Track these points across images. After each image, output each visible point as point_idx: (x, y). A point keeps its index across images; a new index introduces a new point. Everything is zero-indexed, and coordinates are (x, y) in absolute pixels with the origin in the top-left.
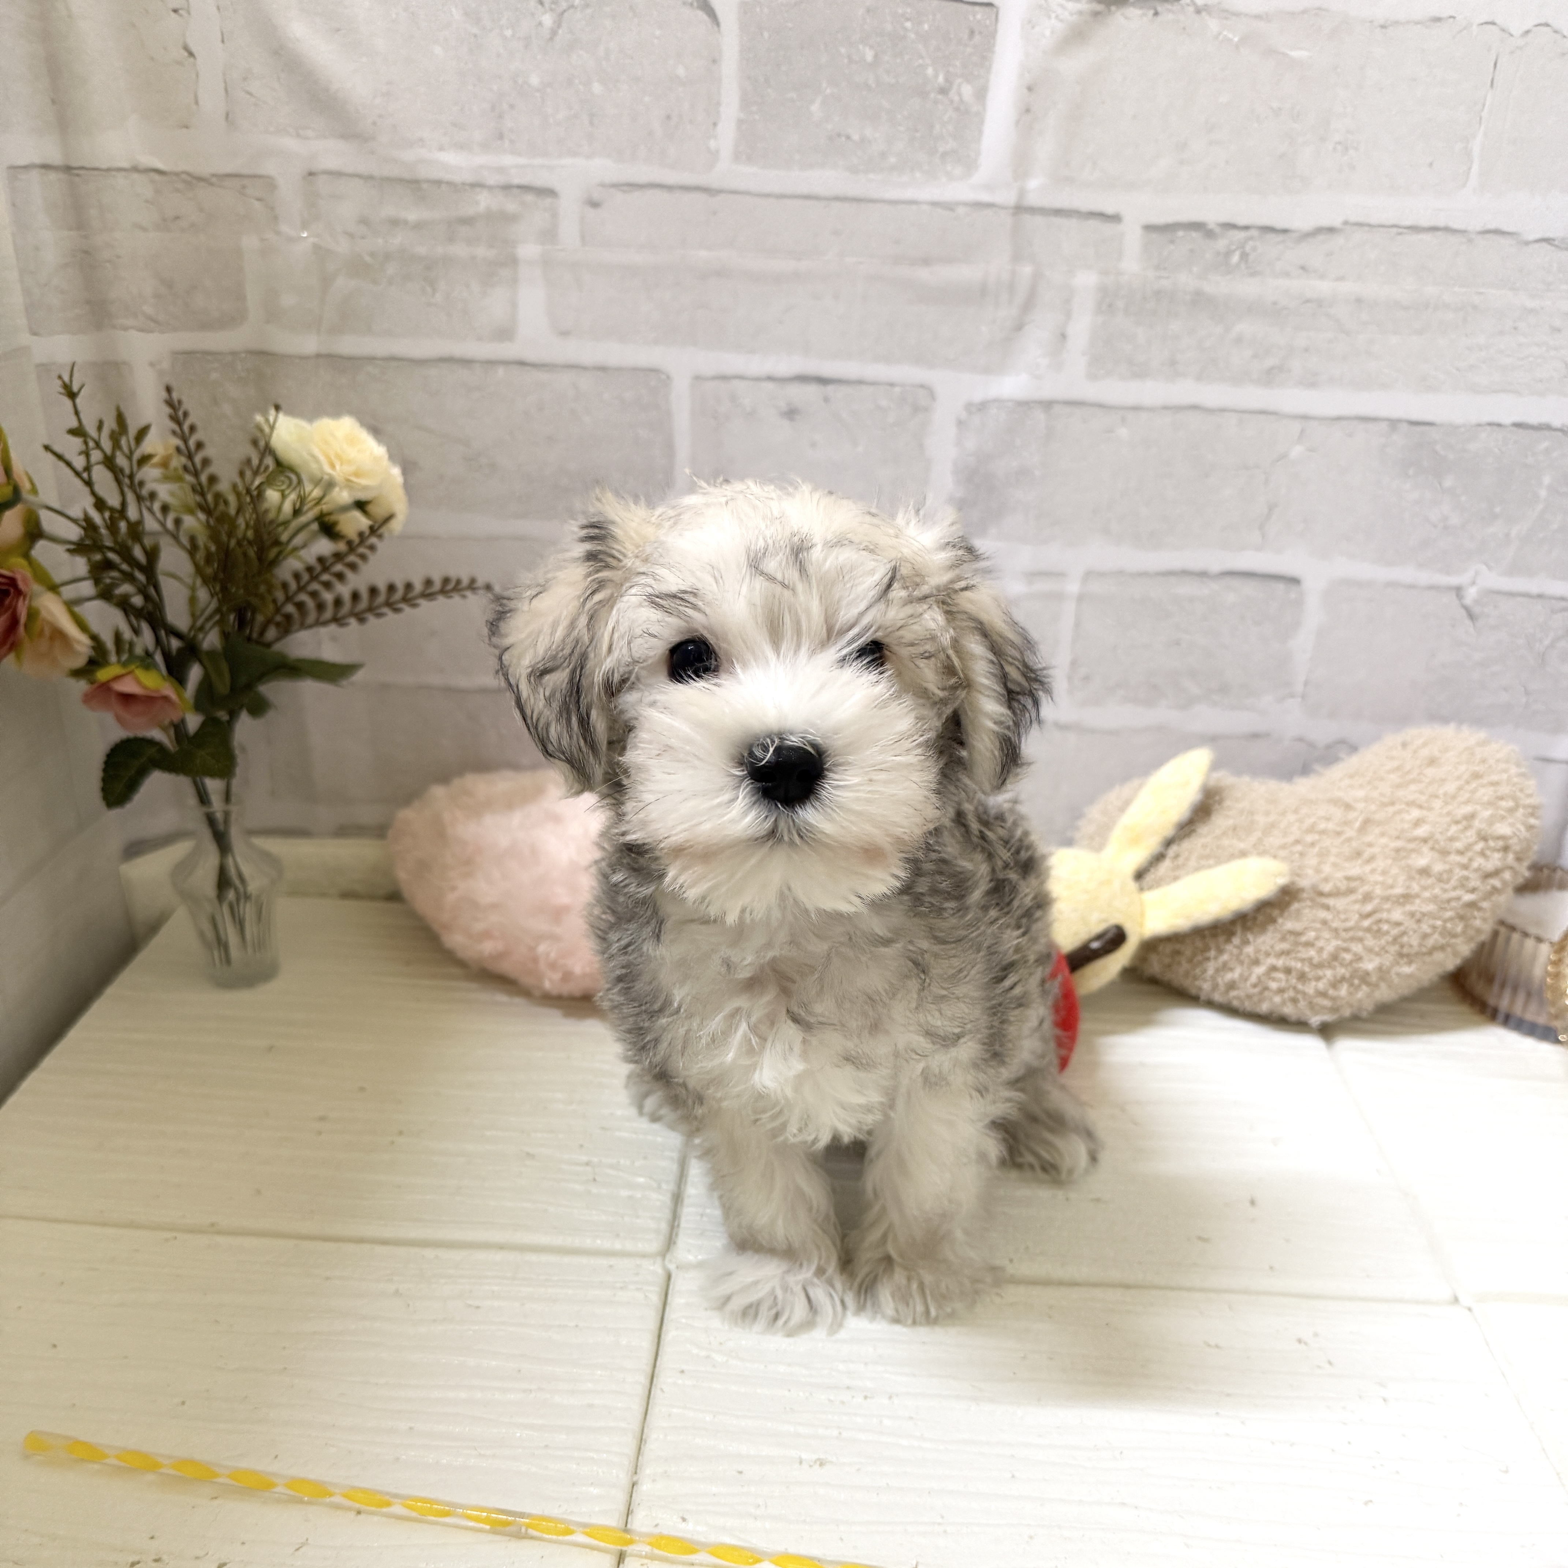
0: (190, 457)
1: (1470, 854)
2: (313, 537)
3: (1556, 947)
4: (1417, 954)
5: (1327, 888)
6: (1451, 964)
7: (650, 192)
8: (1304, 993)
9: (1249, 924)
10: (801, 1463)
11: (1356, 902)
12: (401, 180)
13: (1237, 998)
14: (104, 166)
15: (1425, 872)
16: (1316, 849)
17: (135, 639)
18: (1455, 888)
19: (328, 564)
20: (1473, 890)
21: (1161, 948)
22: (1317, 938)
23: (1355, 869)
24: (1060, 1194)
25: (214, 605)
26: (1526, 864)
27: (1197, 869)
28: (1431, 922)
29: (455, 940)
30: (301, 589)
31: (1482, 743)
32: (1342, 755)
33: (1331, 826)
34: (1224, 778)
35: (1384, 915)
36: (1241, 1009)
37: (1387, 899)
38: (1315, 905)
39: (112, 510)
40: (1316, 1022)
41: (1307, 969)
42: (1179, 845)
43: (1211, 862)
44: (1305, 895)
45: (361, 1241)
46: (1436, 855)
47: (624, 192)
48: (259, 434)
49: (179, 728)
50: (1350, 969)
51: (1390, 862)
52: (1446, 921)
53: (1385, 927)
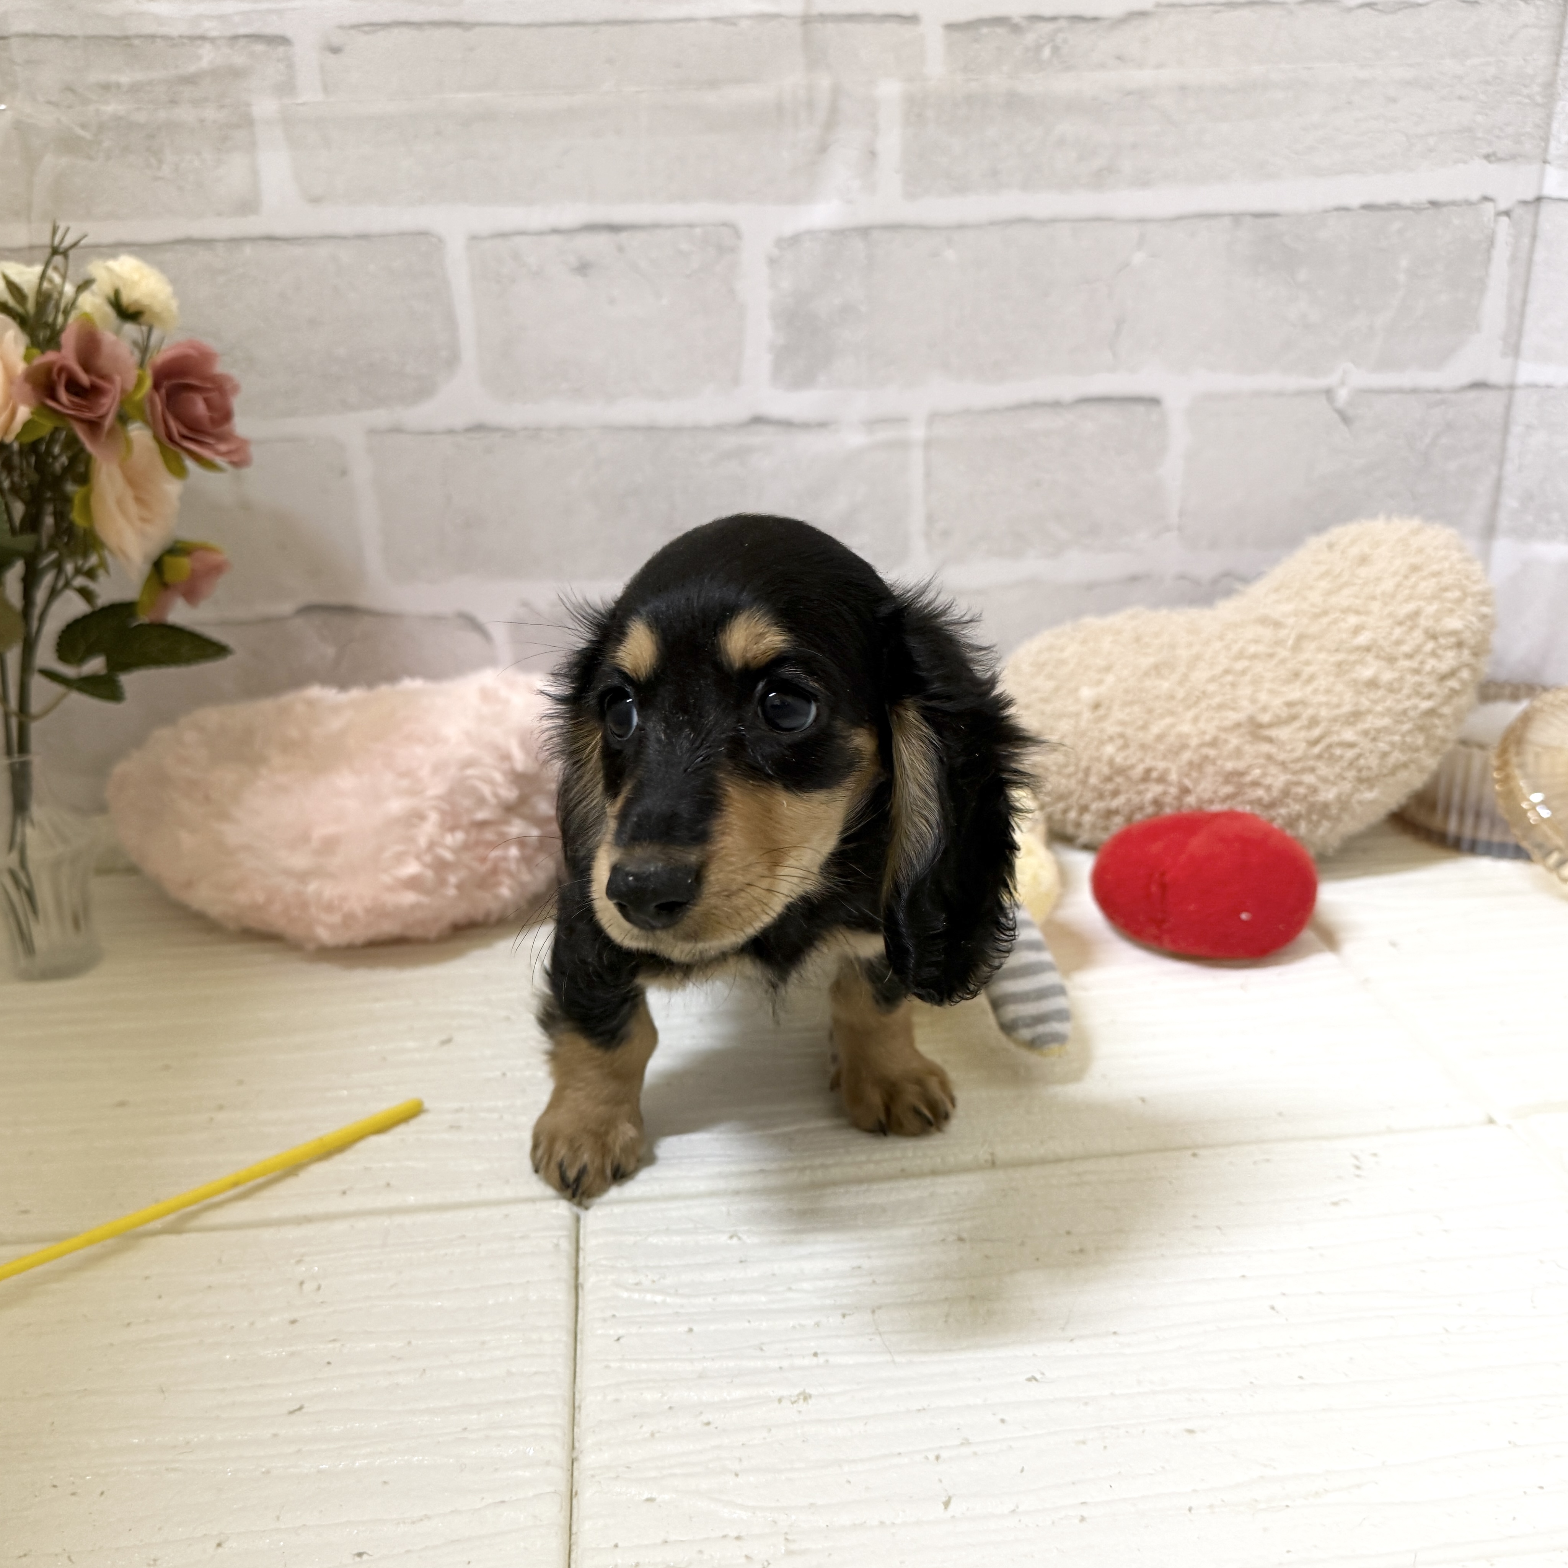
1: (1420, 656)
4: (1379, 776)
5: (1265, 718)
7: (396, 31)
11: (1300, 729)
12: (108, 38)
15: (1372, 683)
16: (1248, 677)
18: (1409, 697)
20: (1430, 696)
22: (1263, 775)
23: (1295, 693)
28: (1388, 738)
33: (1261, 648)
35: (1336, 738)
37: (1335, 720)
38: (1256, 739)
46: (1383, 663)
47: (366, 33)
50: (1305, 803)
51: (1331, 679)
52: (1403, 735)
53: (1338, 751)
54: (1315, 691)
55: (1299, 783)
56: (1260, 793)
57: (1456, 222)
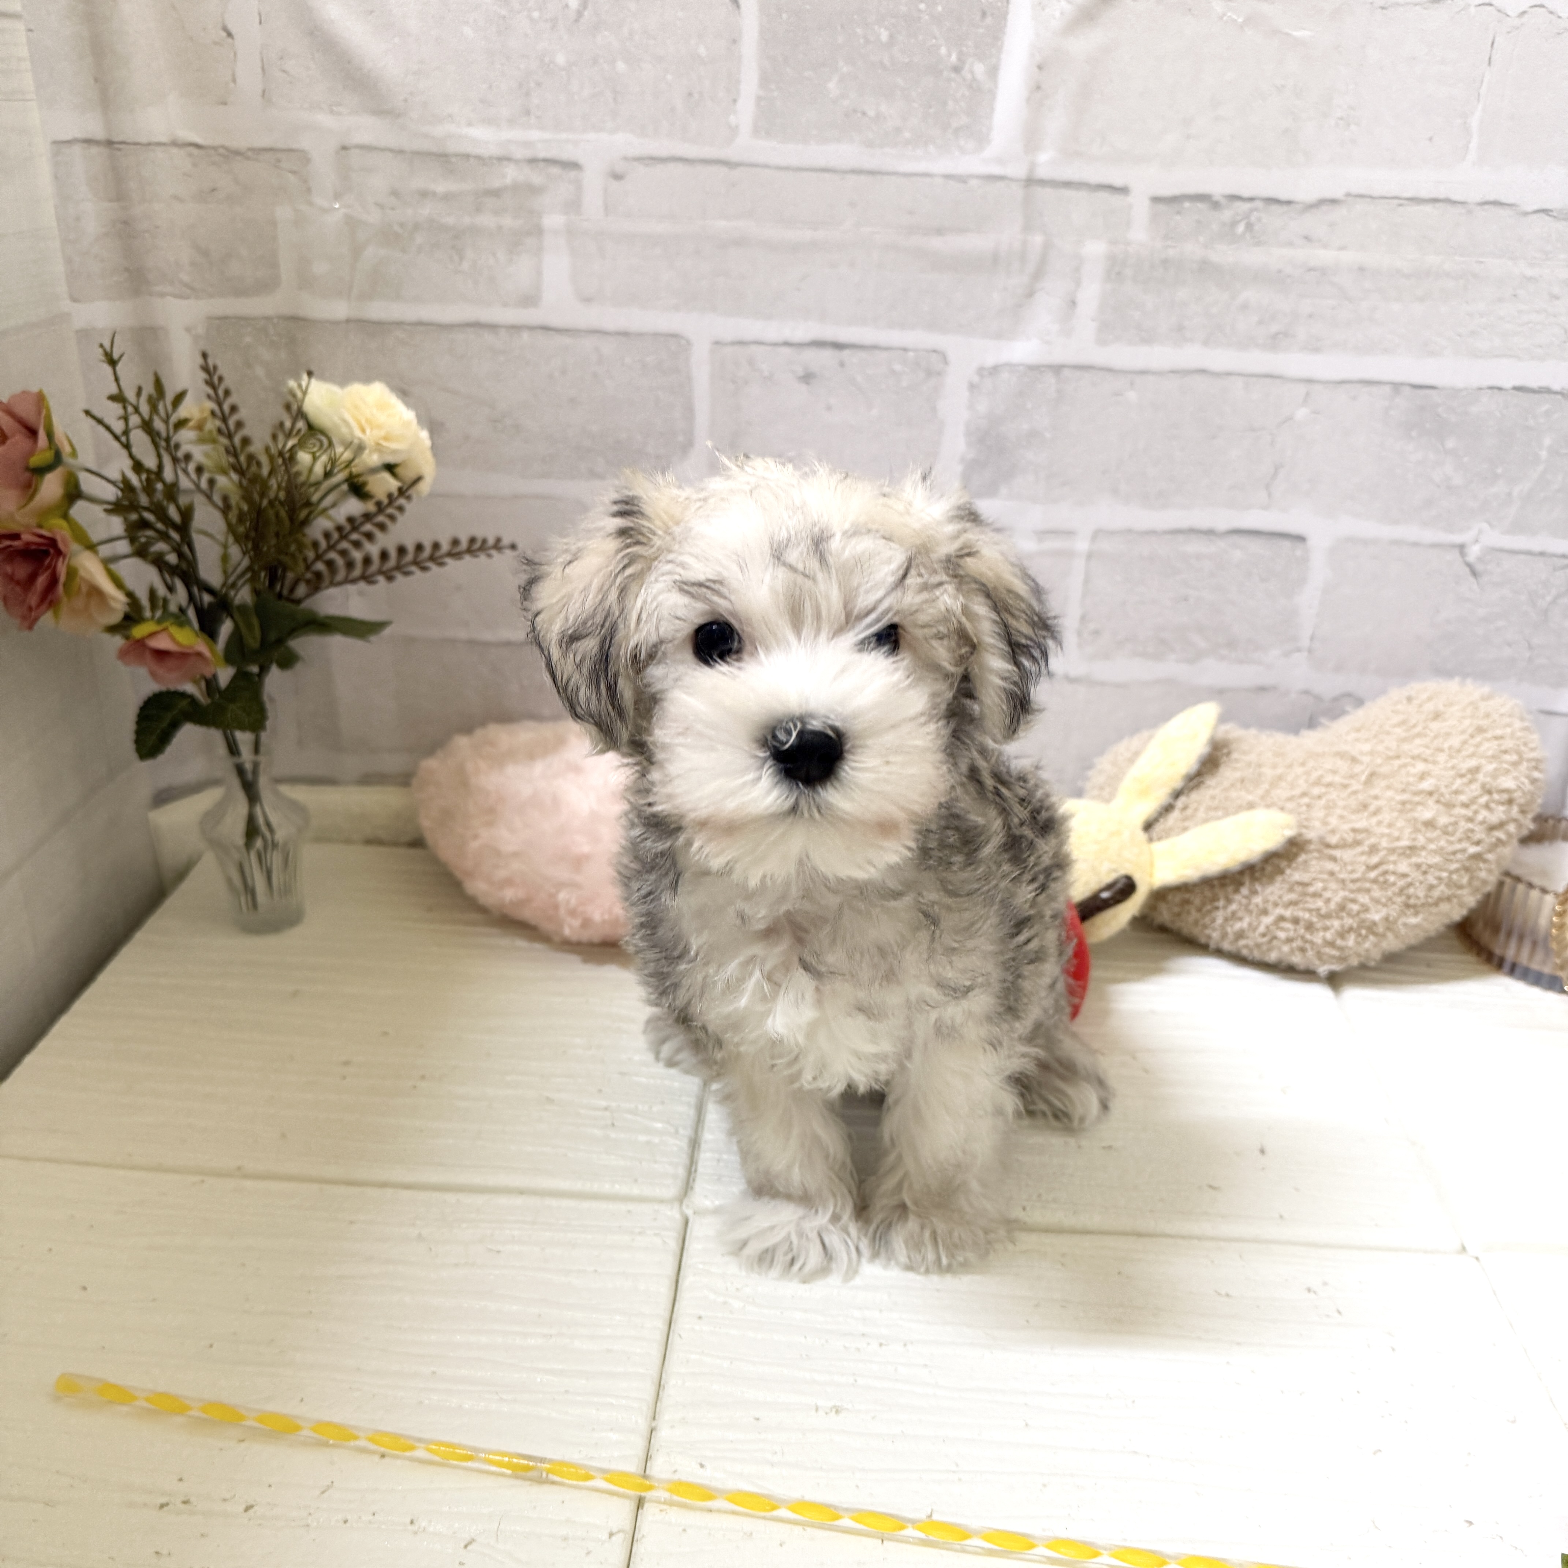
0: (224, 420)
1: (1474, 807)
2: (344, 496)
3: (1561, 898)
4: (1423, 905)
5: (1333, 840)
6: (1457, 914)
7: (672, 166)
8: (1312, 943)
9: (1257, 875)
10: (817, 1410)
11: (1362, 853)
12: (430, 154)
13: (1246, 946)
14: (144, 140)
15: (1430, 824)
16: (1323, 802)
17: (169, 596)
18: (1460, 841)
19: (357, 524)
20: (1478, 843)
21: (1170, 897)
22: (1325, 889)
23: (1361, 822)
24: (1072, 1141)
25: (246, 562)
26: (1530, 816)
27: (1206, 821)
28: (1437, 874)
29: (477, 887)
30: (331, 547)
31: (1485, 698)
32: (1348, 708)
33: (1337, 779)
34: (1232, 730)
35: (1391, 867)
36: (1250, 958)
37: (1392, 851)
38: (1322, 857)
39: (149, 471)
40: (1325, 971)
41: (1315, 919)
42: (1188, 796)
43: (1220, 813)
44: (1312, 847)
45: (384, 1185)
46: (1441, 808)
47: (647, 165)
48: (290, 399)
49: (211, 684)
50: (1357, 919)
51: (1396, 814)
52: (1451, 873)
53: (1392, 879)
54: (1380, 823)
55: (1354, 901)
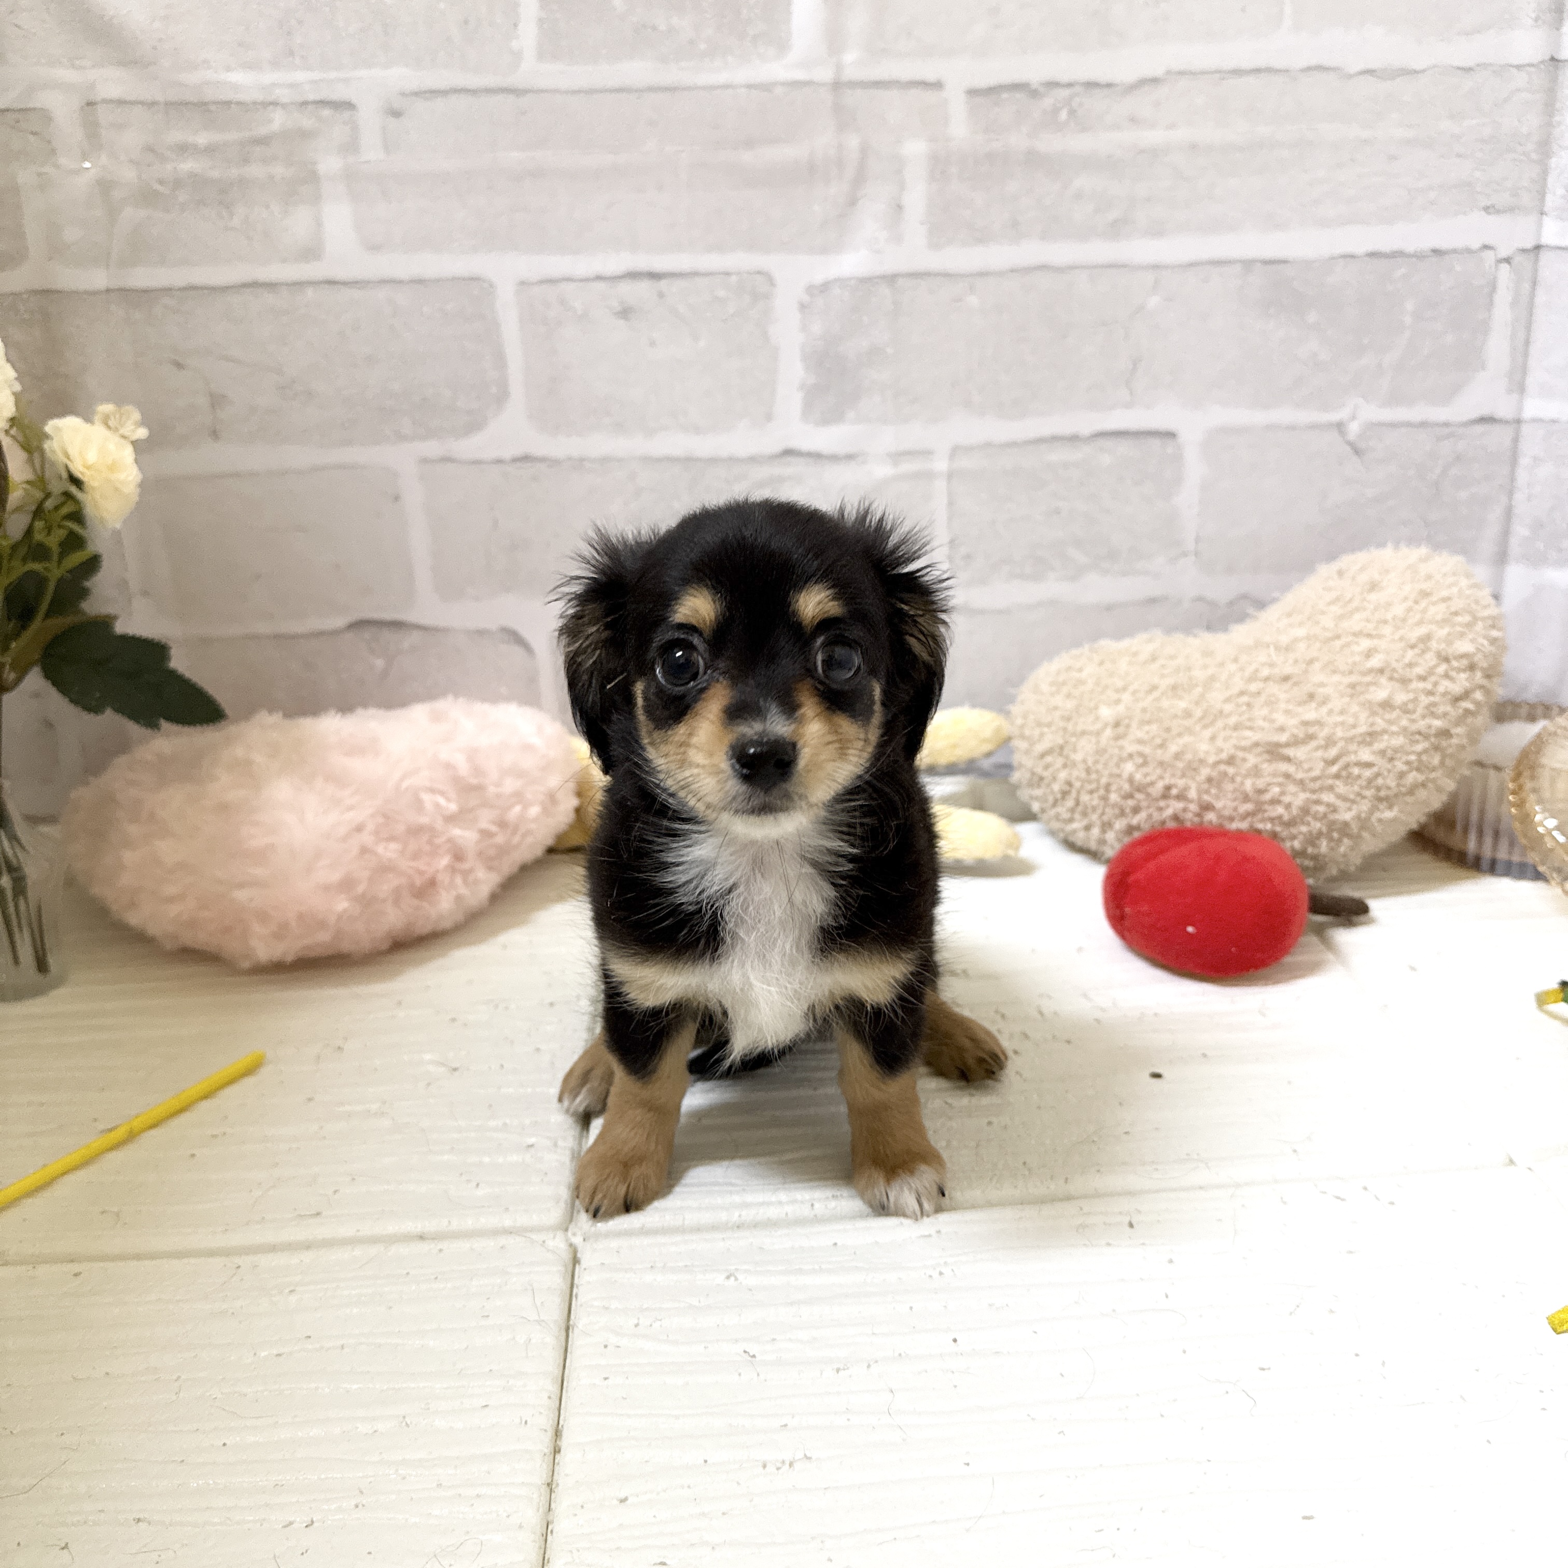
1: (1432, 679)
4: (1396, 795)
5: (1284, 738)
7: (453, 98)
11: (1317, 748)
12: (186, 104)
15: (1387, 704)
16: (1263, 698)
18: (1424, 717)
20: (1443, 717)
22: (1283, 793)
23: (1310, 713)
28: (1405, 758)
31: (1423, 560)
33: (1275, 672)
35: (1353, 758)
37: (1351, 740)
41: (1278, 829)
46: (1396, 685)
47: (427, 99)
50: (1325, 822)
51: (1347, 699)
52: (1419, 754)
53: (1356, 771)
54: (1330, 712)
55: (1318, 802)
56: (1280, 810)
57: (1458, 268)
